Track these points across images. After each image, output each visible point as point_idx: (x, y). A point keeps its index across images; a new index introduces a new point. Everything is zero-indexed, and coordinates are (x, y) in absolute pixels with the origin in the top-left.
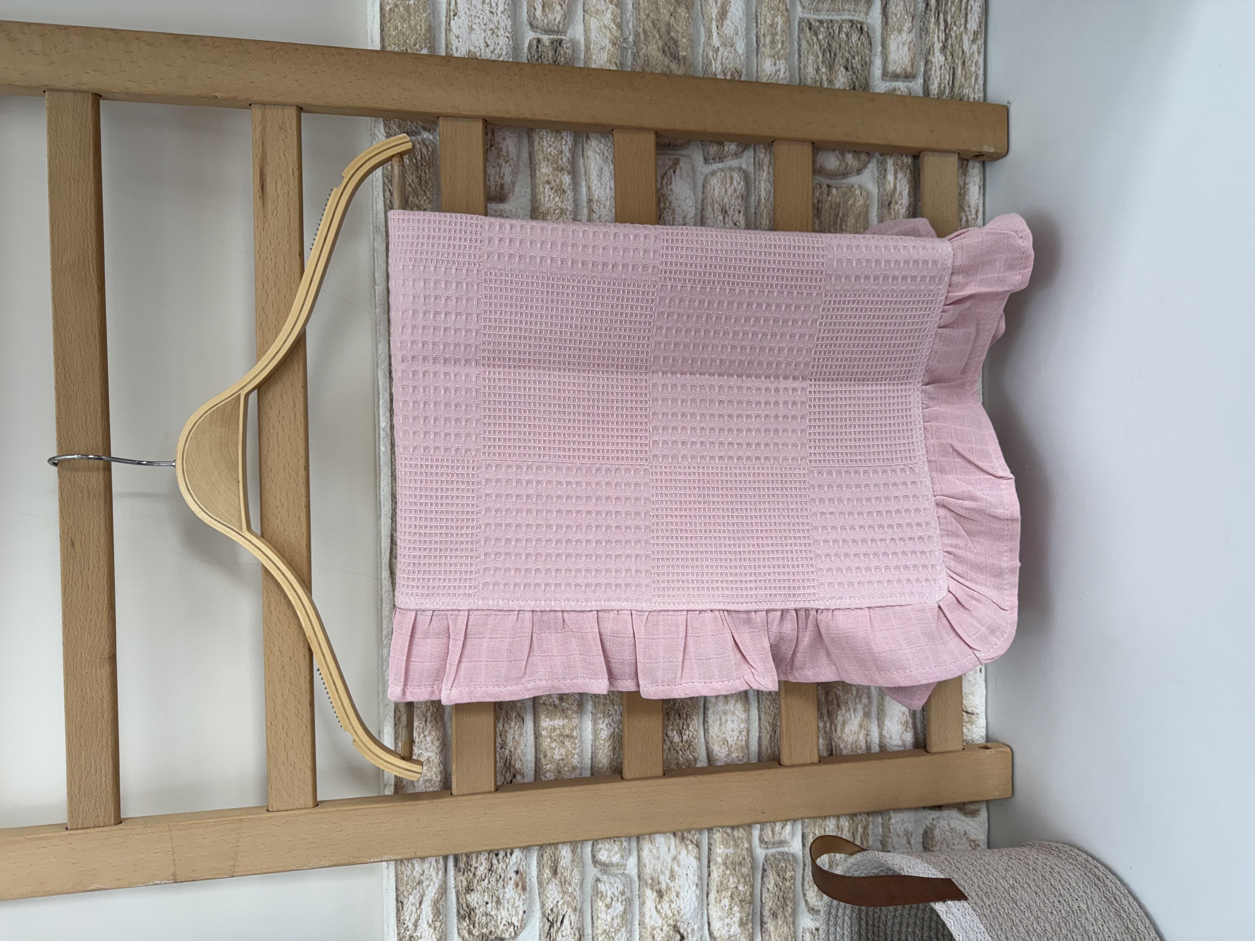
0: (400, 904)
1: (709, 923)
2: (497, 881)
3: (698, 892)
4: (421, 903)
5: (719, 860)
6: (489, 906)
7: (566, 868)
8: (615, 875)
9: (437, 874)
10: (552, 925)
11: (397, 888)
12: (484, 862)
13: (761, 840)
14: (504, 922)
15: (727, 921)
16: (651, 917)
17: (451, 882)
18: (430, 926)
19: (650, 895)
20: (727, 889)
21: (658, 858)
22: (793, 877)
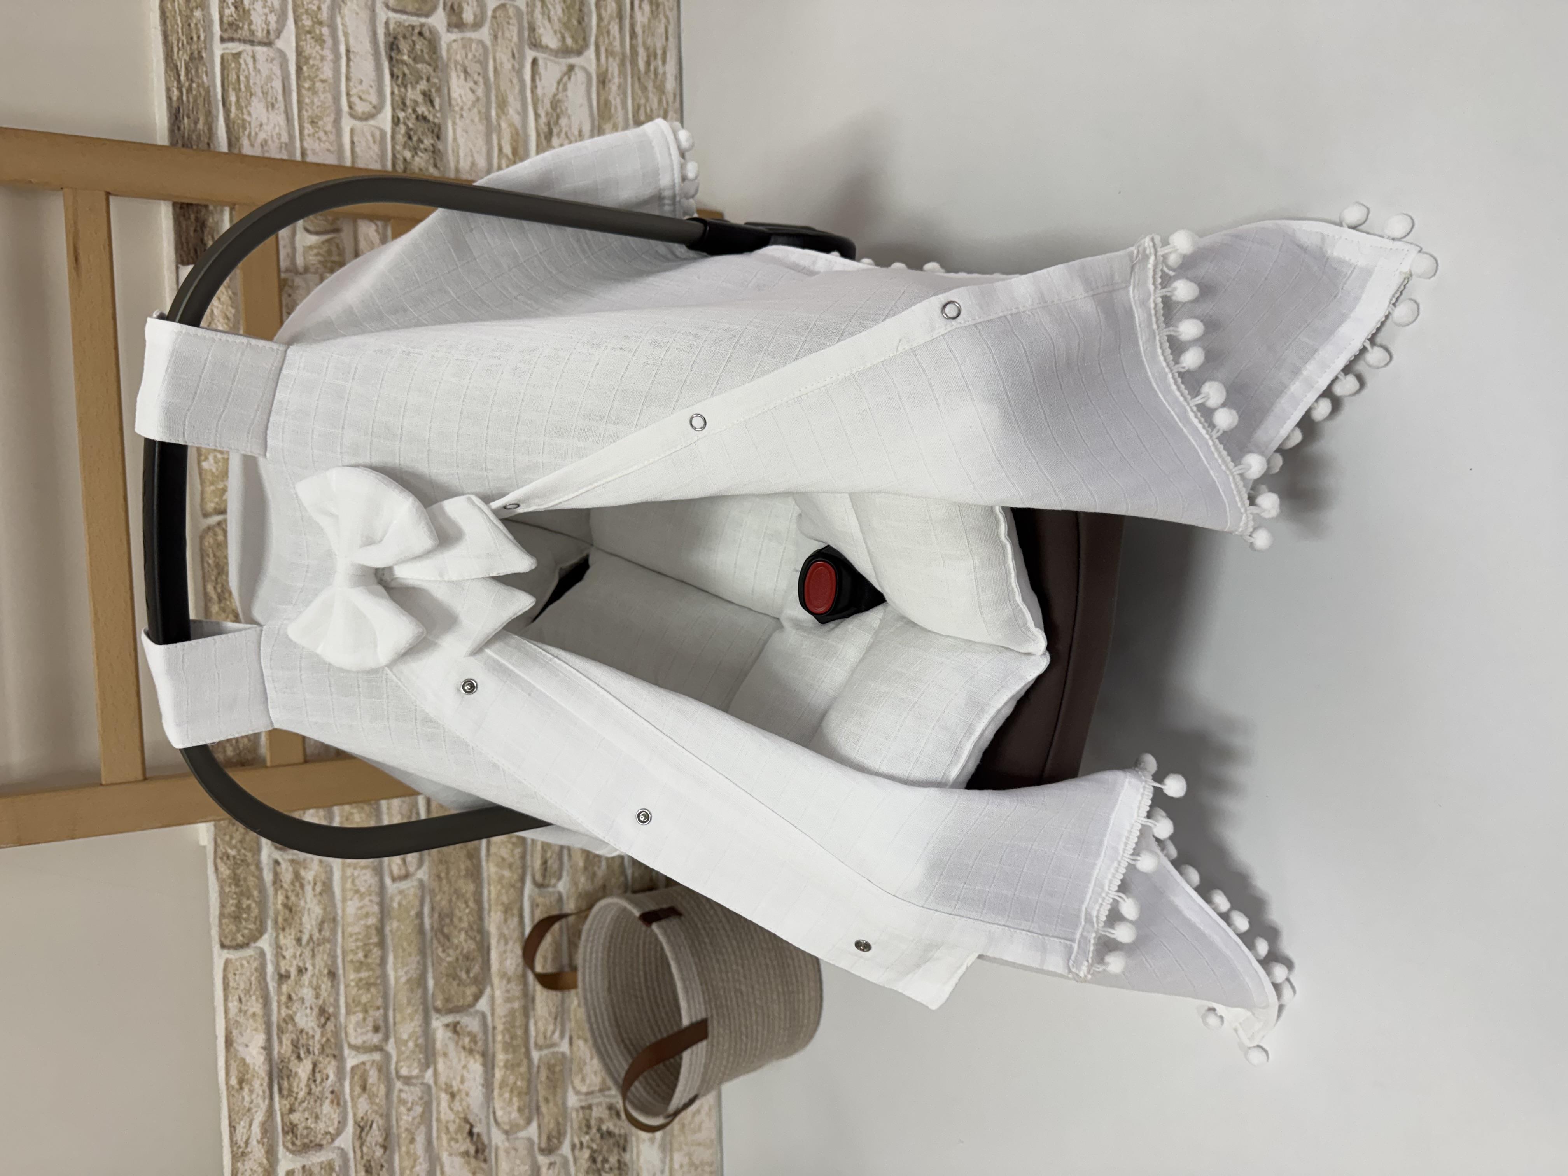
0: (233, 1128)
1: (494, 1113)
2: (316, 1101)
3: (484, 1090)
4: (250, 1125)
5: (502, 1064)
6: (309, 1121)
7: (373, 1085)
8: (415, 1085)
9: (264, 1101)
10: (362, 1129)
11: (230, 1117)
12: (304, 1088)
13: (536, 1045)
14: (322, 1132)
15: (509, 1109)
16: (445, 1114)
17: (277, 1106)
18: (258, 1142)
19: (444, 1097)
20: (507, 1085)
21: (450, 1068)
22: (561, 1071)
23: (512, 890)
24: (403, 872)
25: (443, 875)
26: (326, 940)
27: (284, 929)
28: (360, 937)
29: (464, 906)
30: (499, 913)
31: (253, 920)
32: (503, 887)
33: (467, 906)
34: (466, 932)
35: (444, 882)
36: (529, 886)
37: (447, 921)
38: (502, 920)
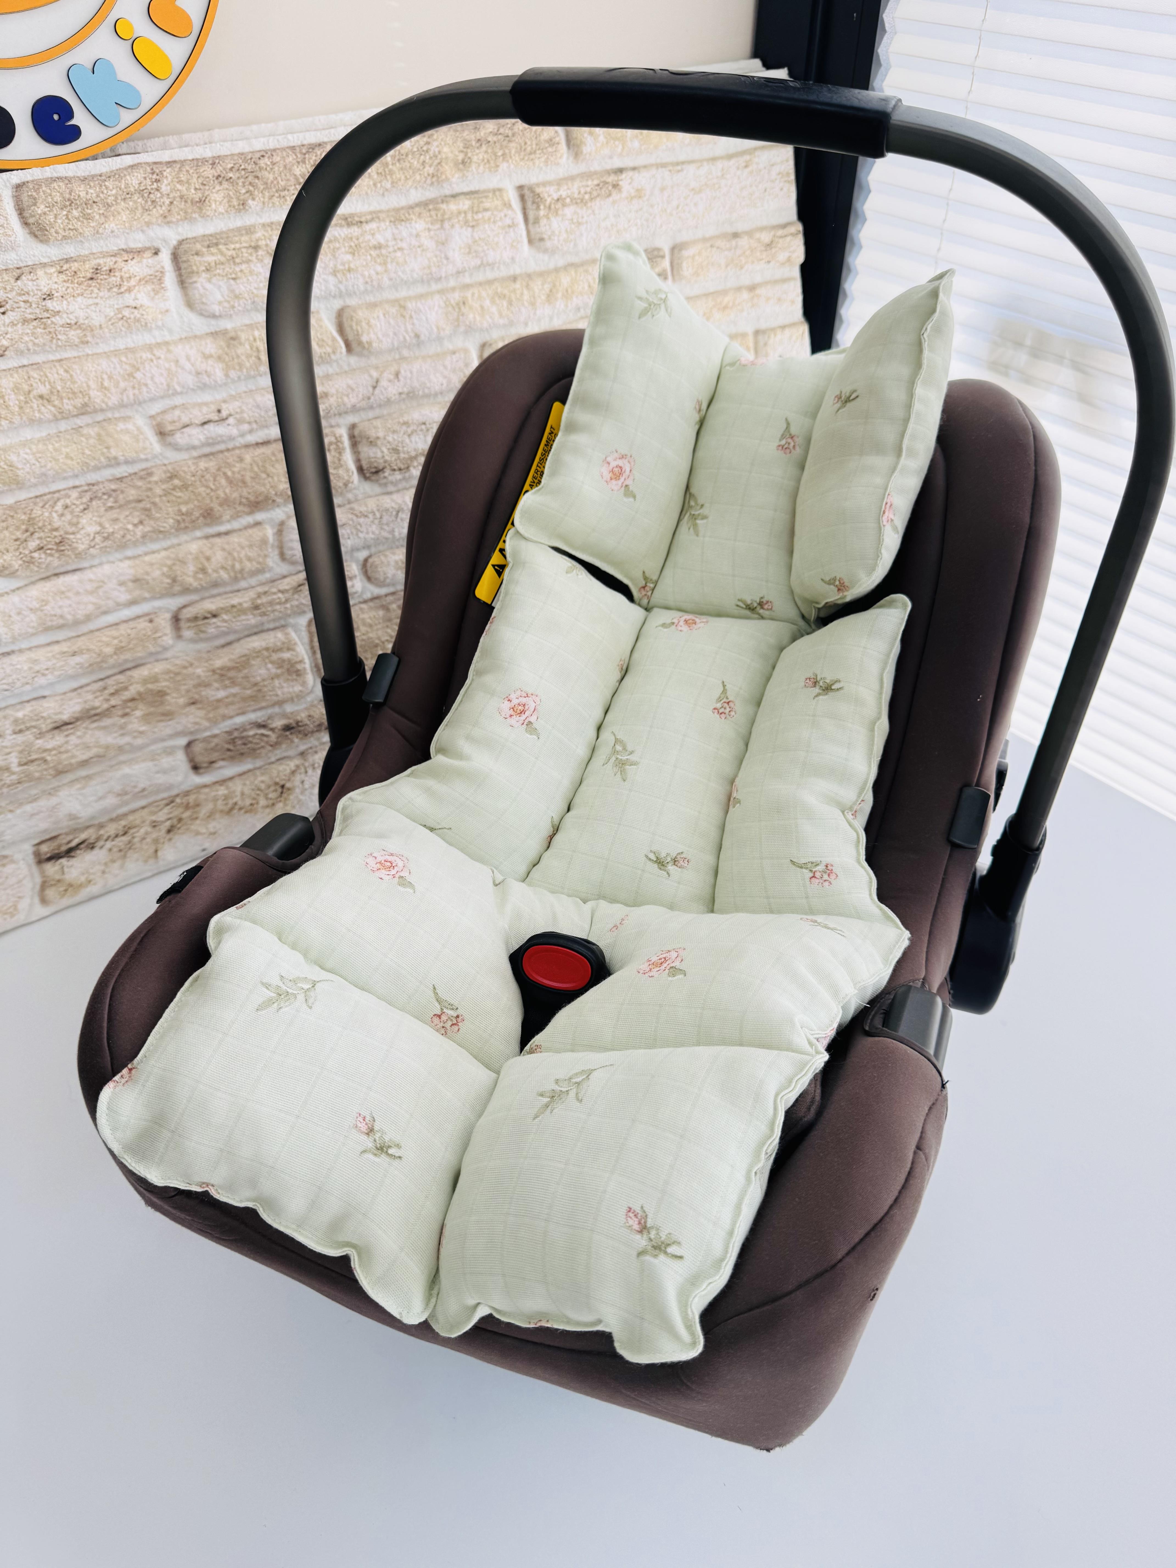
23: (169, 581)
24: (169, 428)
25: (176, 482)
26: (53, 336)
27: (60, 272)
28: (69, 383)
29: (136, 521)
30: (132, 571)
31: (71, 227)
32: (170, 567)
33: (135, 525)
34: (98, 533)
35: (164, 486)
36: (173, 603)
37: (110, 504)
38: (122, 578)
